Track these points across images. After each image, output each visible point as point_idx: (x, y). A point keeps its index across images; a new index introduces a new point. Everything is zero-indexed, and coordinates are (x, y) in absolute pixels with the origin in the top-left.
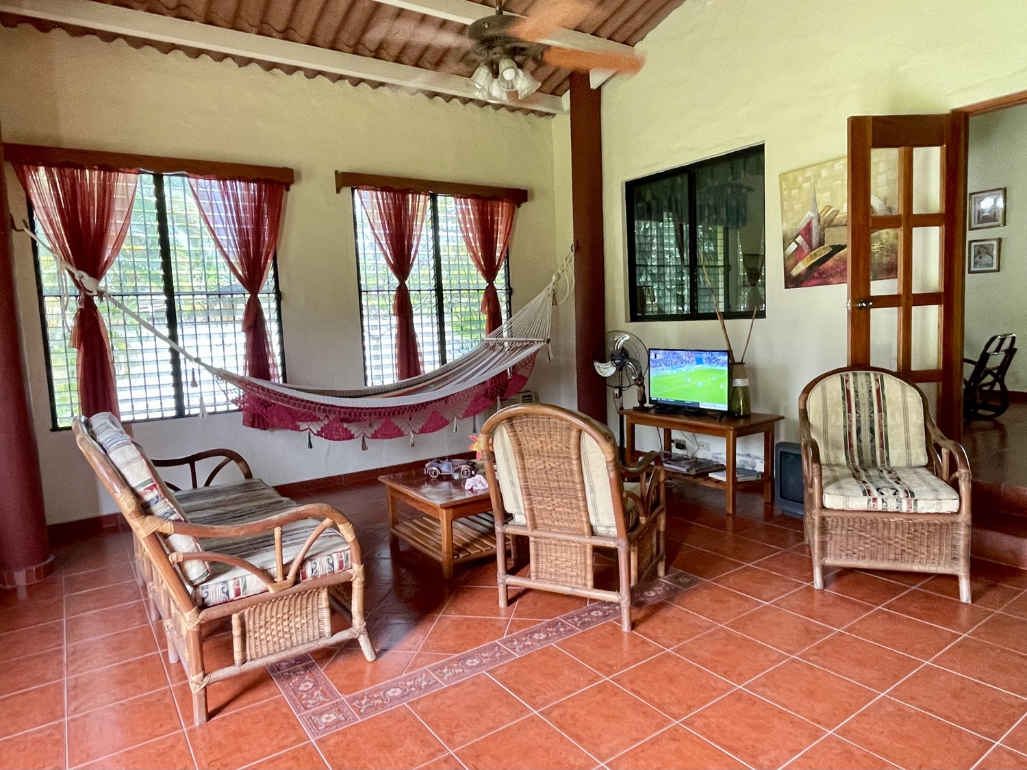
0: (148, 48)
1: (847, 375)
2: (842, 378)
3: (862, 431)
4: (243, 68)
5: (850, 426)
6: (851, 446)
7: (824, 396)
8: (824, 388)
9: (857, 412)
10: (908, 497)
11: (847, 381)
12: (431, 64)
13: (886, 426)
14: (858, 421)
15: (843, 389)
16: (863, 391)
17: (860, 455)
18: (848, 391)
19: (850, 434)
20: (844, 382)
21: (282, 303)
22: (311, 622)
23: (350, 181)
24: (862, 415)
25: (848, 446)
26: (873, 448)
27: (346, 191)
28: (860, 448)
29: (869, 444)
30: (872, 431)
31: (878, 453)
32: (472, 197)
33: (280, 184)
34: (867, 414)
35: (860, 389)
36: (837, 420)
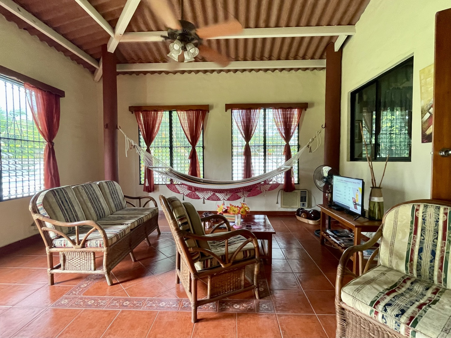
0: (170, 74)
1: (419, 206)
2: (413, 207)
3: (424, 251)
4: (197, 74)
5: (414, 245)
6: (412, 260)
7: (396, 217)
8: (397, 213)
9: (421, 235)
10: (408, 324)
11: (417, 210)
12: (258, 58)
13: (448, 253)
14: (421, 242)
15: (412, 215)
16: (430, 221)
17: (418, 270)
18: (417, 218)
19: (412, 250)
20: (414, 210)
21: (204, 150)
22: (88, 263)
23: (230, 107)
24: (426, 238)
25: (409, 260)
26: (432, 268)
27: (229, 111)
28: (419, 265)
29: (429, 263)
30: (433, 253)
31: (436, 273)
32: (280, 108)
33: (206, 110)
34: (431, 238)
35: (427, 218)
36: (404, 237)
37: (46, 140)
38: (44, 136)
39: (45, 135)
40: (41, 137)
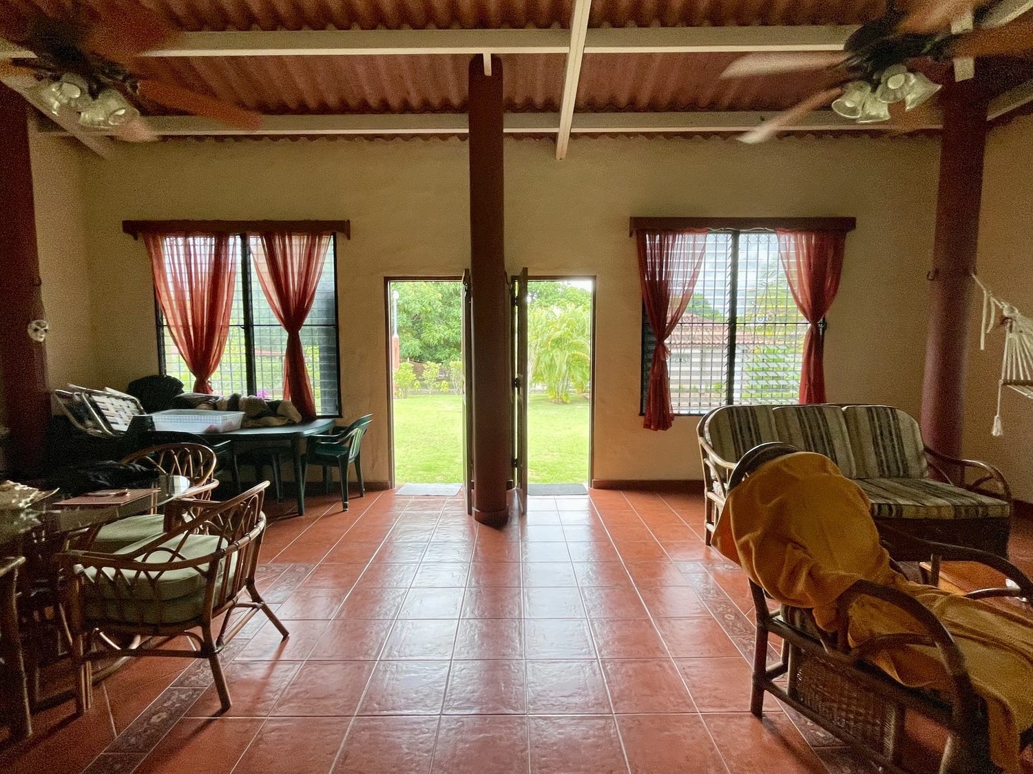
37: (807, 319)
38: (804, 311)
39: (807, 311)
40: (801, 315)
